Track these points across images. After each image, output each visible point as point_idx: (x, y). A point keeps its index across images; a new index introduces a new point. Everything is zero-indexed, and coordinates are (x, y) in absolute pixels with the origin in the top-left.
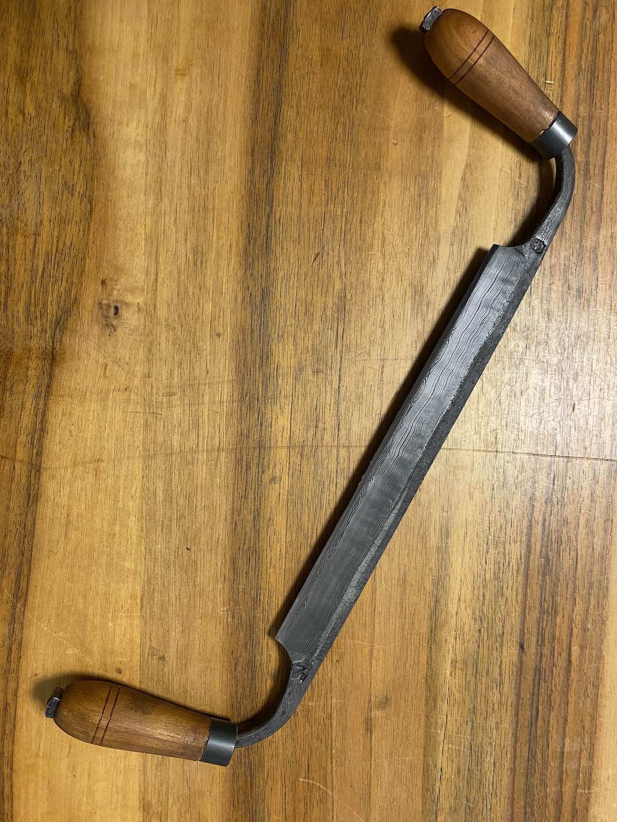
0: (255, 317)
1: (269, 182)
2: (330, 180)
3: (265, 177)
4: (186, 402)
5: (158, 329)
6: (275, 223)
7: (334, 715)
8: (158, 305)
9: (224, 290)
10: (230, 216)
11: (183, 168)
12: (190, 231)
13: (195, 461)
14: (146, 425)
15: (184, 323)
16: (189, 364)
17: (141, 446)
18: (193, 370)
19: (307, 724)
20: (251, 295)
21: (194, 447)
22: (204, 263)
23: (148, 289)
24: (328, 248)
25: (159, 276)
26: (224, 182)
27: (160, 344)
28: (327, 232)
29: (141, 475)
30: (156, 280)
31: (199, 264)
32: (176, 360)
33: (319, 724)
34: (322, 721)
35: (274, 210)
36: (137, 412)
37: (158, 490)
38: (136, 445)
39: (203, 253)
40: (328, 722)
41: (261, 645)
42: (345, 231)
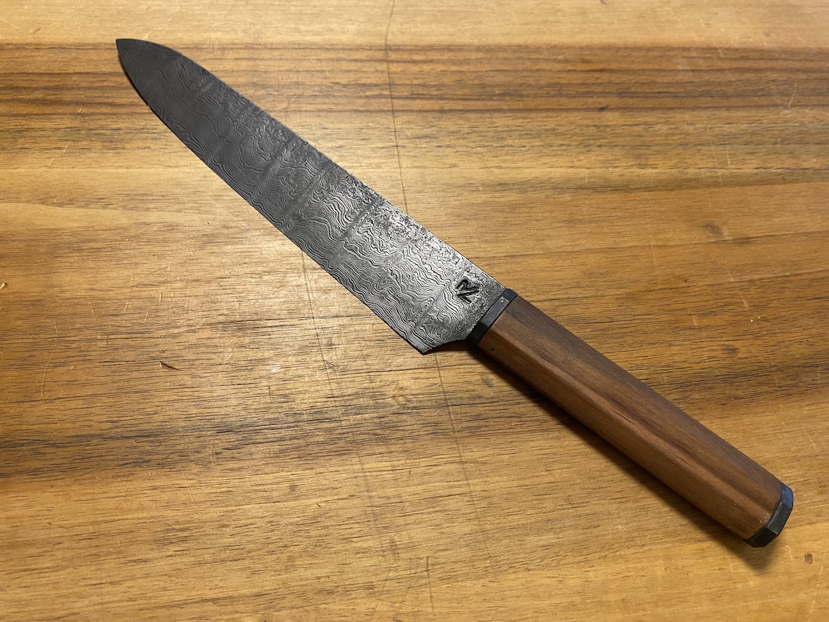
0: (259, 438)
1: (54, 445)
2: (55, 361)
3: (46, 450)
4: (401, 521)
5: (294, 584)
6: (117, 427)
7: (748, 278)
8: (256, 590)
9: (223, 490)
10: (107, 495)
11: (23, 585)
12: (130, 556)
13: (486, 494)
14: (448, 579)
15: (281, 544)
16: (343, 527)
17: (482, 581)
18: (351, 518)
19: (770, 305)
20: (228, 449)
21: (466, 499)
22: (182, 526)
23: (231, 613)
24: (153, 352)
25: (208, 597)
26: (51, 513)
27: (319, 578)
28: (131, 355)
29: (526, 574)
30: (214, 600)
31: (185, 534)
32: (339, 547)
33: (764, 292)
34: (760, 290)
35: (99, 432)
36: (431, 597)
37: (541, 543)
38: (482, 590)
39: (168, 530)
40: (758, 283)
41: (701, 371)
42: (129, 333)
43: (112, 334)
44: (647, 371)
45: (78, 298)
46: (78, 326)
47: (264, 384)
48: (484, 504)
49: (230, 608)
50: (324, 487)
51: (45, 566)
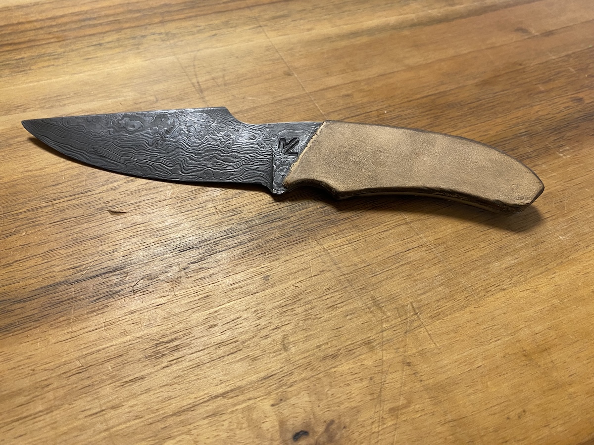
0: (220, 248)
1: (20, 301)
3: (14, 307)
4: (374, 280)
5: (297, 358)
6: (81, 271)
8: (262, 375)
9: (200, 296)
10: (86, 330)
15: (272, 327)
16: (324, 298)
18: (329, 289)
19: (590, 67)
20: (193, 263)
22: (170, 338)
23: (244, 401)
24: (99, 204)
25: (215, 394)
27: (319, 347)
28: (79, 212)
30: (223, 395)
31: (175, 343)
32: (327, 315)
33: (581, 60)
34: (577, 60)
35: (64, 279)
39: (157, 345)
40: (573, 56)
42: (73, 195)
43: (56, 199)
44: (523, 127)
45: (15, 181)
46: (21, 201)
47: (210, 206)
48: (441, 248)
49: (241, 398)
50: (294, 270)
51: (38, 410)
